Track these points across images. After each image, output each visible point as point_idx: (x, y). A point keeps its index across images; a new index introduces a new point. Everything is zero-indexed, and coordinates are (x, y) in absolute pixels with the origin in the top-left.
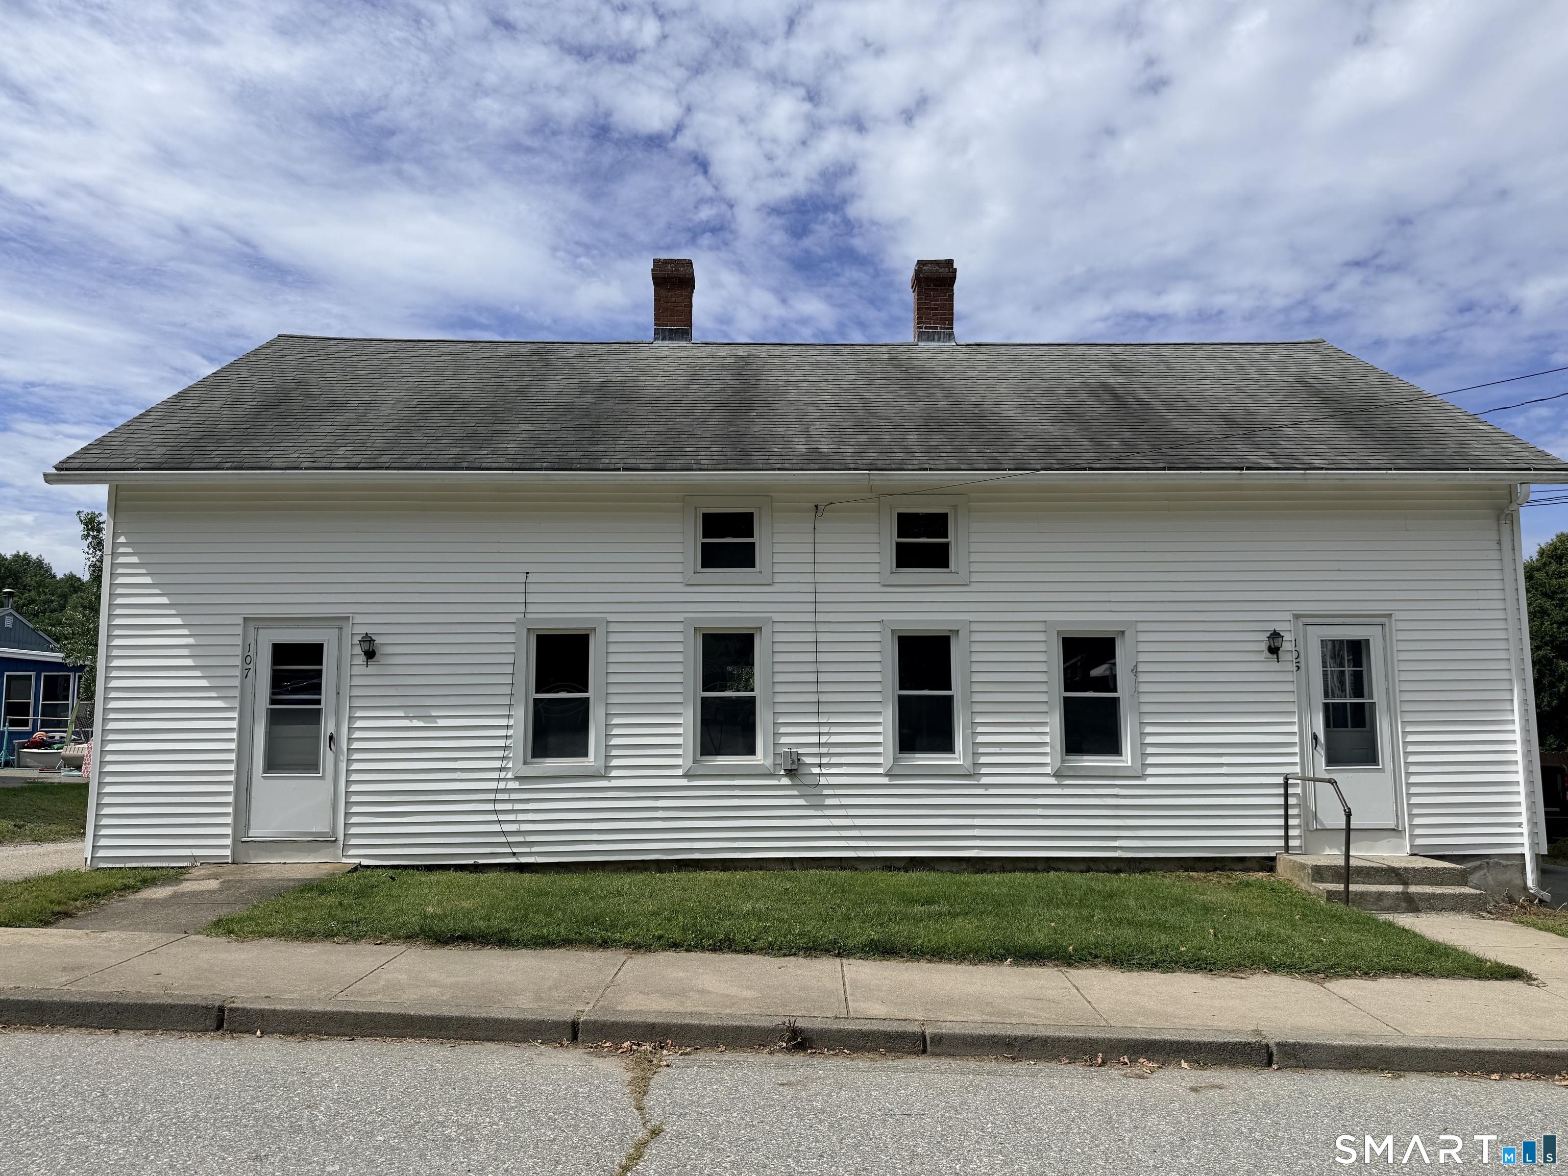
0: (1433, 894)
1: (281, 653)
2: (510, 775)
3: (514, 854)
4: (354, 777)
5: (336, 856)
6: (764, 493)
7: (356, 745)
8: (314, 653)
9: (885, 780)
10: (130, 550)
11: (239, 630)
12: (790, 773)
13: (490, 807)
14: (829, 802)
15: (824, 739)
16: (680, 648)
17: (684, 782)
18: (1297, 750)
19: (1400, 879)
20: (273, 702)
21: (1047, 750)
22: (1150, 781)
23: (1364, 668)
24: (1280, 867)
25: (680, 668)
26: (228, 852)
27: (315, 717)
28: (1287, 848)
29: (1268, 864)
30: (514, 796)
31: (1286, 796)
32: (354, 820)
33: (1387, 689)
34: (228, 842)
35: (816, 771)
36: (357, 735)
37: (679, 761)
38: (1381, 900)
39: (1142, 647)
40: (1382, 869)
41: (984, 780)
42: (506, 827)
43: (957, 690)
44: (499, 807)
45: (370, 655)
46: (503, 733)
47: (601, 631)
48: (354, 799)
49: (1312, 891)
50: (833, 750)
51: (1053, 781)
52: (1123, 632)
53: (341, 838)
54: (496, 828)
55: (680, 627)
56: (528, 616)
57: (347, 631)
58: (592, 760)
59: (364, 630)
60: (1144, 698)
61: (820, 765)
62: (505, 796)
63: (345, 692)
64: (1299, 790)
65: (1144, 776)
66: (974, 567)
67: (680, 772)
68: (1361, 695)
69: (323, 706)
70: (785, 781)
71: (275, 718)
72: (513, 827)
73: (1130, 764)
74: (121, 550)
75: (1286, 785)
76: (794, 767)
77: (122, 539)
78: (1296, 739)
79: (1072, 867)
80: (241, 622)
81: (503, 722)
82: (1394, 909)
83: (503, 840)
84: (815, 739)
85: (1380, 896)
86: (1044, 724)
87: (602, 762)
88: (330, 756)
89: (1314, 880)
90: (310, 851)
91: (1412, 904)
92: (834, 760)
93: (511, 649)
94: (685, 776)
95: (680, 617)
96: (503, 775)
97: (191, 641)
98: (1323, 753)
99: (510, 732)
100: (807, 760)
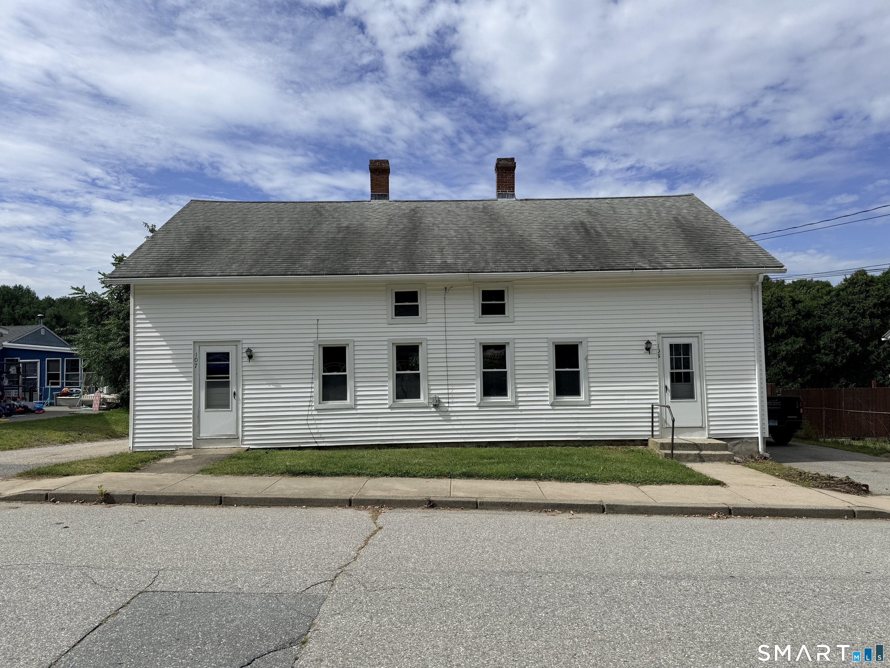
0: (711, 454)
2: (313, 409)
3: (316, 442)
4: (245, 410)
5: (238, 444)
6: (422, 283)
7: (245, 396)
8: (226, 356)
9: (477, 409)
10: (142, 312)
11: (192, 347)
12: (435, 406)
13: (305, 422)
14: (452, 418)
15: (450, 391)
16: (386, 352)
17: (389, 411)
18: (658, 393)
19: (698, 448)
20: (208, 378)
21: (548, 394)
22: (592, 407)
23: (690, 356)
24: (649, 444)
25: (386, 361)
26: (191, 444)
27: (227, 384)
28: (653, 436)
29: (645, 443)
30: (315, 417)
31: (653, 413)
32: (246, 429)
33: (699, 365)
34: (191, 439)
35: (447, 405)
36: (246, 392)
37: (387, 402)
38: (688, 457)
39: (590, 348)
40: (691, 444)
41: (520, 408)
42: (312, 431)
43: (508, 369)
44: (309, 422)
45: (250, 357)
46: (310, 390)
47: (351, 345)
48: (246, 420)
49: (660, 453)
50: (454, 396)
51: (550, 407)
52: (582, 342)
53: (241, 437)
54: (308, 431)
55: (386, 343)
56: (319, 339)
57: (240, 347)
58: (349, 401)
59: (245, 346)
60: (591, 371)
61: (448, 403)
62: (312, 418)
63: (240, 374)
64: (658, 410)
65: (590, 405)
66: (516, 314)
67: (387, 406)
68: (688, 368)
69: (230, 379)
70: (433, 410)
71: (209, 385)
72: (316, 431)
73: (584, 400)
74: (138, 312)
75: (653, 408)
76: (437, 403)
77: (138, 308)
78: (658, 388)
79: (558, 444)
80: (192, 343)
81: (309, 385)
82: (694, 461)
83: (311, 436)
84: (446, 391)
85: (688, 455)
86: (547, 383)
87: (353, 403)
88: (234, 401)
89: (661, 449)
90: (227, 443)
91: (702, 459)
92: (455, 400)
93: (312, 353)
94: (390, 408)
95: (386, 339)
96: (310, 409)
97: (170, 352)
98: (669, 394)
99: (313, 390)
100: (443, 400)
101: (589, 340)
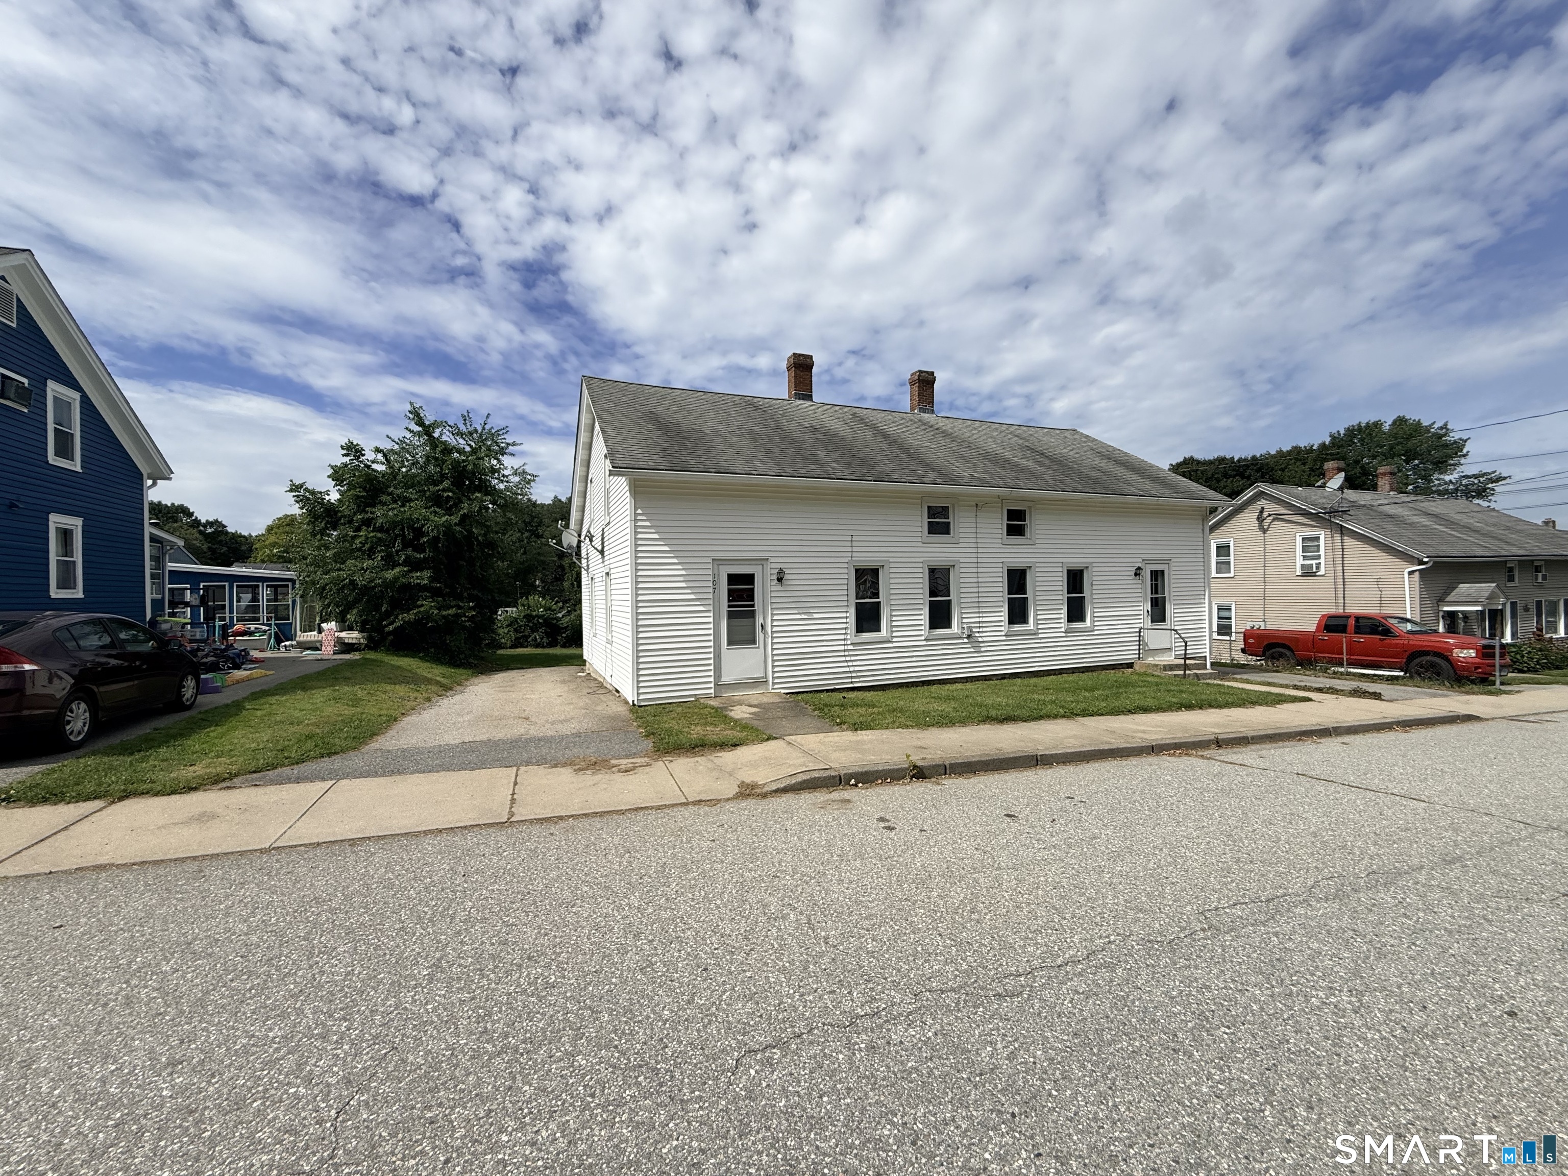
1: (733, 579)
2: (849, 642)
3: (852, 682)
4: (775, 646)
5: (768, 689)
6: (954, 496)
7: (775, 629)
8: (749, 579)
9: (1004, 638)
10: (644, 518)
11: (710, 566)
12: (968, 636)
13: (843, 659)
14: (983, 649)
15: (981, 619)
16: (920, 575)
17: (924, 643)
18: (1143, 617)
20: (729, 606)
21: (1063, 620)
22: (1096, 633)
23: (1159, 582)
24: (1136, 667)
25: (920, 586)
26: (712, 691)
27: (752, 614)
29: (1130, 665)
30: (851, 653)
31: (1140, 636)
32: (776, 669)
33: (1169, 591)
34: (712, 685)
36: (776, 623)
37: (922, 633)
39: (1092, 574)
41: (1040, 636)
42: (850, 669)
43: (1029, 594)
45: (780, 580)
46: (844, 620)
47: (886, 567)
48: (776, 658)
49: (1163, 675)
50: (985, 625)
51: (1063, 634)
52: (1086, 567)
53: (770, 679)
54: (847, 669)
55: (919, 565)
56: (851, 559)
57: (768, 567)
58: (884, 632)
59: (777, 566)
60: (1094, 597)
61: (979, 632)
63: (768, 600)
64: (1143, 634)
65: (1093, 631)
66: (1035, 537)
67: (923, 638)
68: (1162, 593)
69: (756, 608)
70: (966, 640)
71: (731, 615)
73: (1088, 626)
74: (639, 518)
75: (1140, 632)
76: (969, 633)
77: (639, 511)
78: (1142, 613)
79: (1068, 671)
80: (710, 561)
81: (844, 615)
83: (847, 675)
84: (978, 620)
86: (1061, 609)
87: (886, 635)
88: (762, 635)
89: (1162, 670)
90: (753, 688)
92: (985, 629)
93: (845, 576)
94: (925, 640)
95: (921, 560)
96: (846, 642)
97: (683, 572)
98: (1150, 618)
99: (848, 620)
100: (974, 630)
101: (1095, 565)
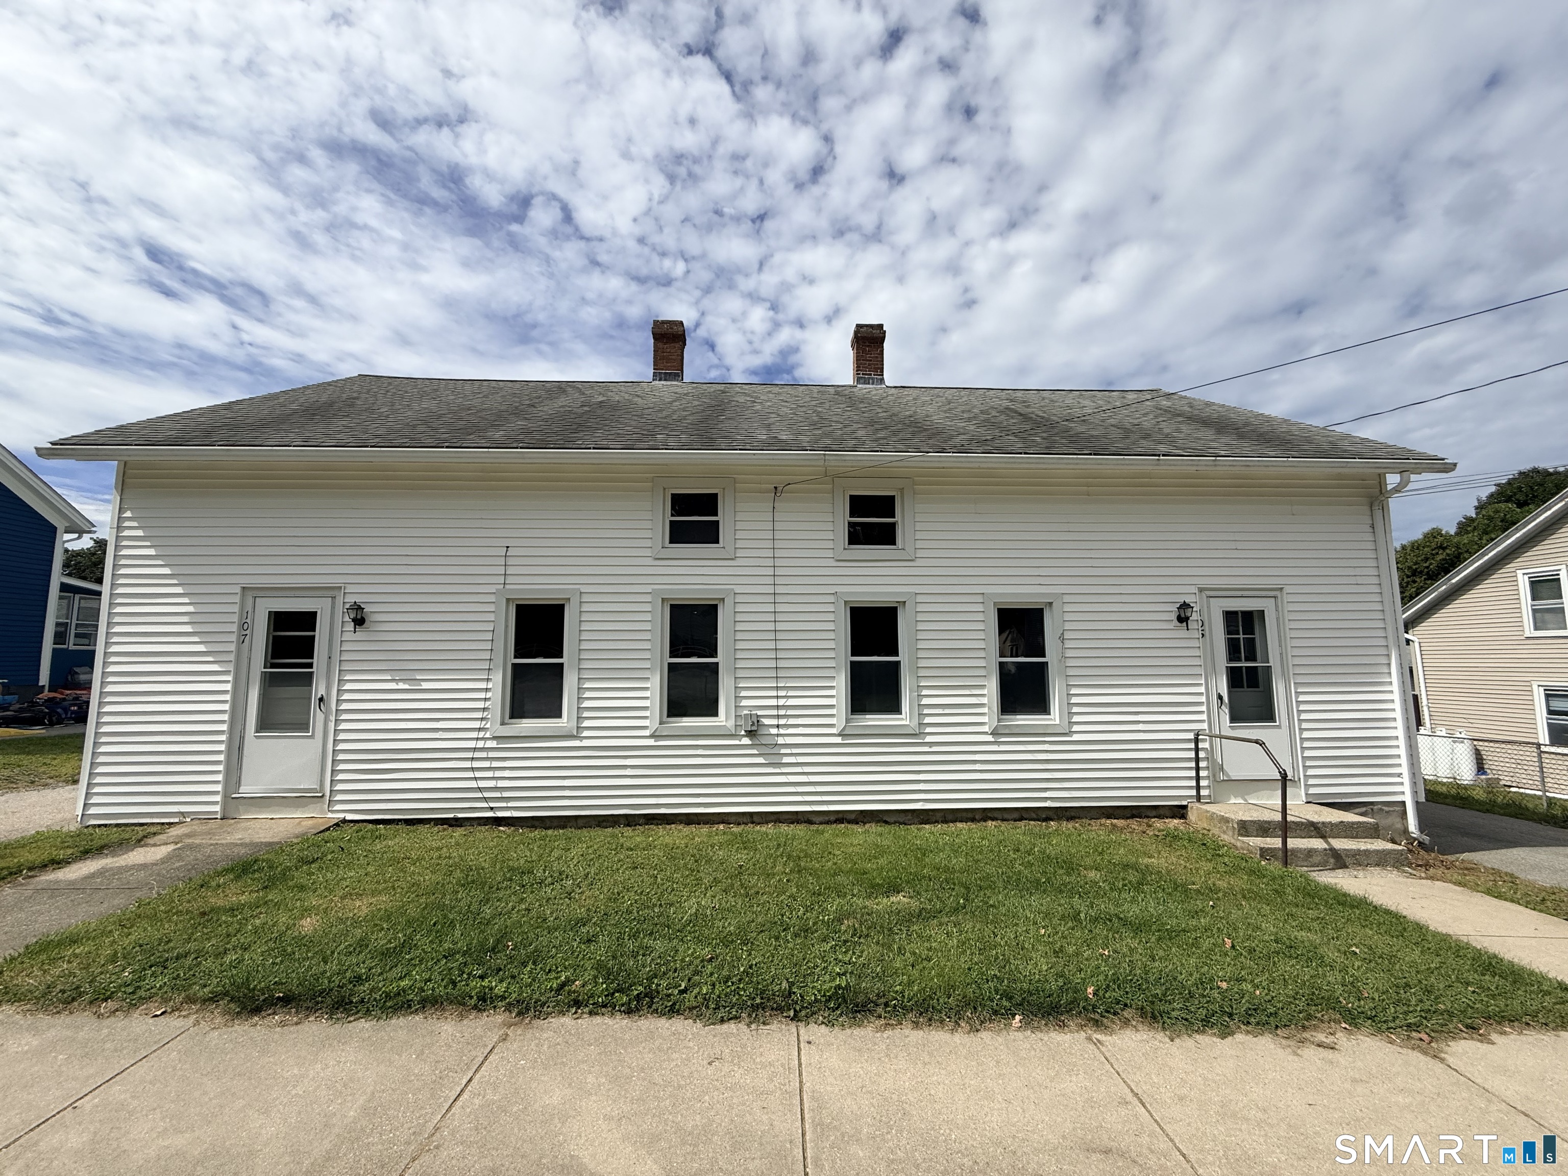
1: (279, 620)
2: (488, 735)
3: (492, 808)
4: (341, 736)
5: (322, 812)
6: (728, 473)
7: (344, 706)
8: (308, 620)
9: (839, 740)
10: (135, 524)
11: (237, 599)
12: (750, 734)
13: (468, 764)
14: (786, 760)
15: (781, 702)
16: (648, 617)
17: (651, 742)
18: (1204, 708)
20: (267, 666)
21: (985, 710)
22: (1076, 737)
24: (1192, 816)
25: (648, 636)
26: (217, 808)
27: (308, 679)
28: (1199, 797)
29: (1180, 812)
30: (491, 755)
31: (1197, 750)
32: (340, 777)
33: (1281, 654)
34: (218, 798)
35: (774, 731)
36: (346, 696)
37: (646, 723)
39: (1067, 617)
41: (929, 739)
42: (482, 784)
43: (903, 657)
44: (476, 764)
45: (359, 621)
46: (482, 695)
47: (574, 602)
48: (341, 757)
50: (790, 712)
51: (990, 738)
52: (1051, 604)
53: (328, 794)
54: (473, 784)
55: (648, 598)
56: (507, 587)
57: (340, 600)
58: (565, 721)
60: (1070, 663)
61: (778, 726)
62: (484, 755)
63: (336, 658)
64: (1206, 745)
65: (1071, 733)
66: (919, 544)
67: (646, 732)
68: (1254, 659)
69: (314, 669)
70: (746, 741)
71: (269, 681)
72: (491, 784)
73: (1057, 722)
74: (127, 524)
75: (1197, 741)
76: (754, 728)
77: (128, 514)
78: (1203, 699)
79: (1006, 816)
80: (238, 590)
81: (483, 685)
82: (1323, 866)
83: (480, 795)
84: (773, 702)
85: (1310, 852)
86: (983, 687)
87: (574, 723)
88: (320, 716)
89: (1242, 835)
90: (297, 807)
92: (792, 721)
93: (492, 617)
94: (652, 736)
95: (649, 589)
96: (481, 735)
97: (191, 609)
98: (1227, 711)
99: (489, 695)
100: (766, 721)
101: (1067, 599)
